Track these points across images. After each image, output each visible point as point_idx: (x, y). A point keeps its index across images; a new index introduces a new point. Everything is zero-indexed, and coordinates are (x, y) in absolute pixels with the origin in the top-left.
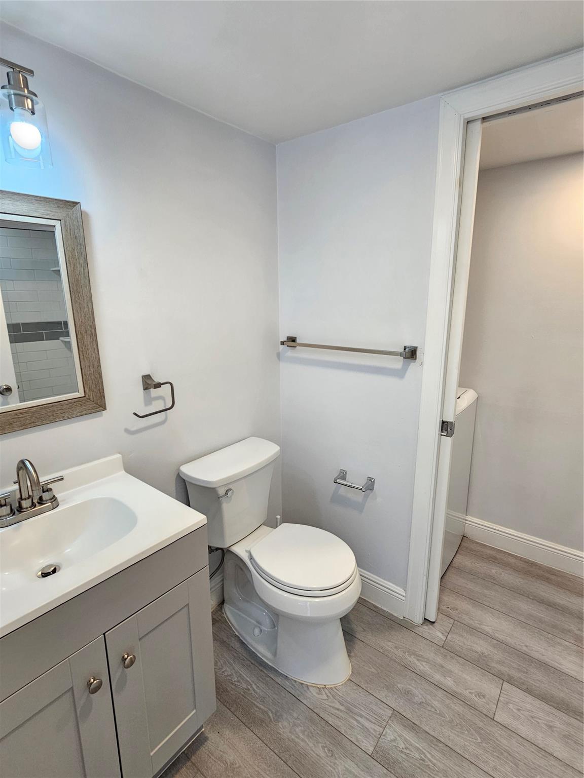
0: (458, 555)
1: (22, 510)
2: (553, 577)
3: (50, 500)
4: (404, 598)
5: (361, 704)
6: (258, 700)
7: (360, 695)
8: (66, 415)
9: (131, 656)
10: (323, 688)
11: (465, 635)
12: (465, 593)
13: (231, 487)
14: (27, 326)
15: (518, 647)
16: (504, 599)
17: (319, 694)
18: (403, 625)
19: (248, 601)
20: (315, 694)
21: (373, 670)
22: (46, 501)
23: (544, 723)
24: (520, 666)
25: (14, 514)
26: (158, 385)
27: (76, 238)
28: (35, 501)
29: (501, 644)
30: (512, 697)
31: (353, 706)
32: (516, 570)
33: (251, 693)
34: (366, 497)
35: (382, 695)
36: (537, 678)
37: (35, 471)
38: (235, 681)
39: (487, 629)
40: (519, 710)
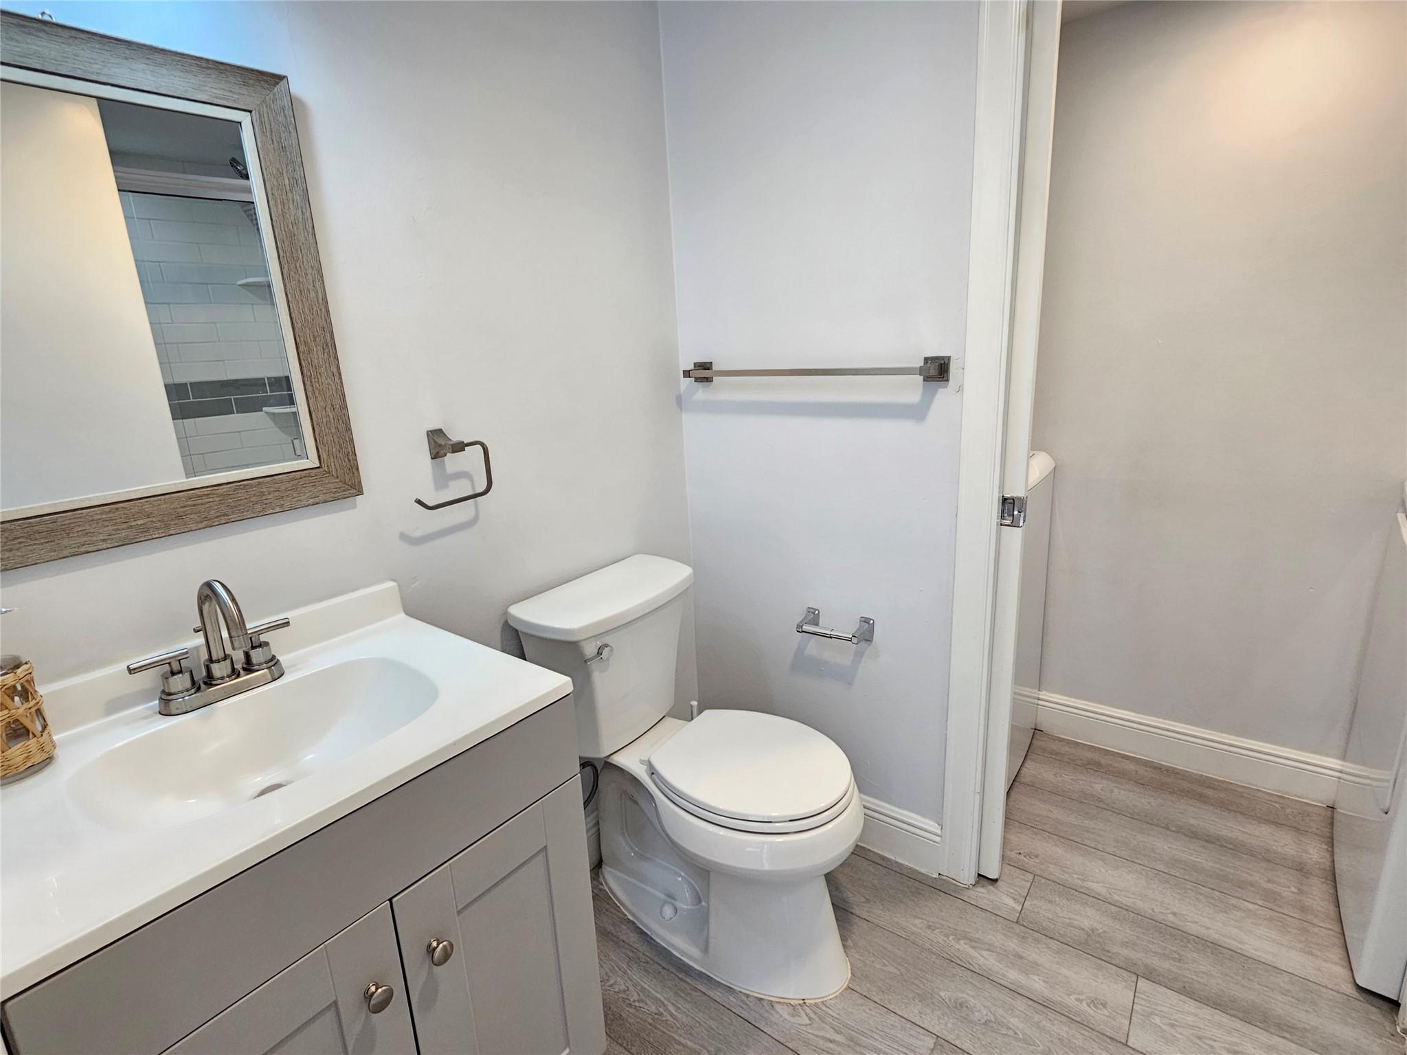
0: (1029, 764)
1: (214, 683)
2: (1210, 792)
3: (266, 662)
4: (938, 839)
5: (874, 1030)
6: (679, 1032)
7: (871, 1015)
8: (287, 503)
9: (445, 943)
10: (799, 1004)
11: (1057, 899)
12: (1047, 828)
13: (608, 640)
14: (200, 387)
15: (1160, 917)
16: (1124, 834)
17: (794, 1016)
18: (940, 888)
19: (646, 859)
20: (785, 1015)
21: (890, 969)
22: (259, 665)
23: (1225, 1048)
24: (1165, 948)
25: (199, 689)
26: (460, 447)
27: (284, 148)
28: (238, 666)
29: (1126, 913)
30: (1157, 1005)
31: (860, 1034)
32: (1140, 783)
33: (667, 1020)
34: (859, 655)
35: (913, 1012)
36: (1200, 968)
37: (234, 600)
38: (634, 1001)
39: (1098, 888)
40: (1172, 1026)
